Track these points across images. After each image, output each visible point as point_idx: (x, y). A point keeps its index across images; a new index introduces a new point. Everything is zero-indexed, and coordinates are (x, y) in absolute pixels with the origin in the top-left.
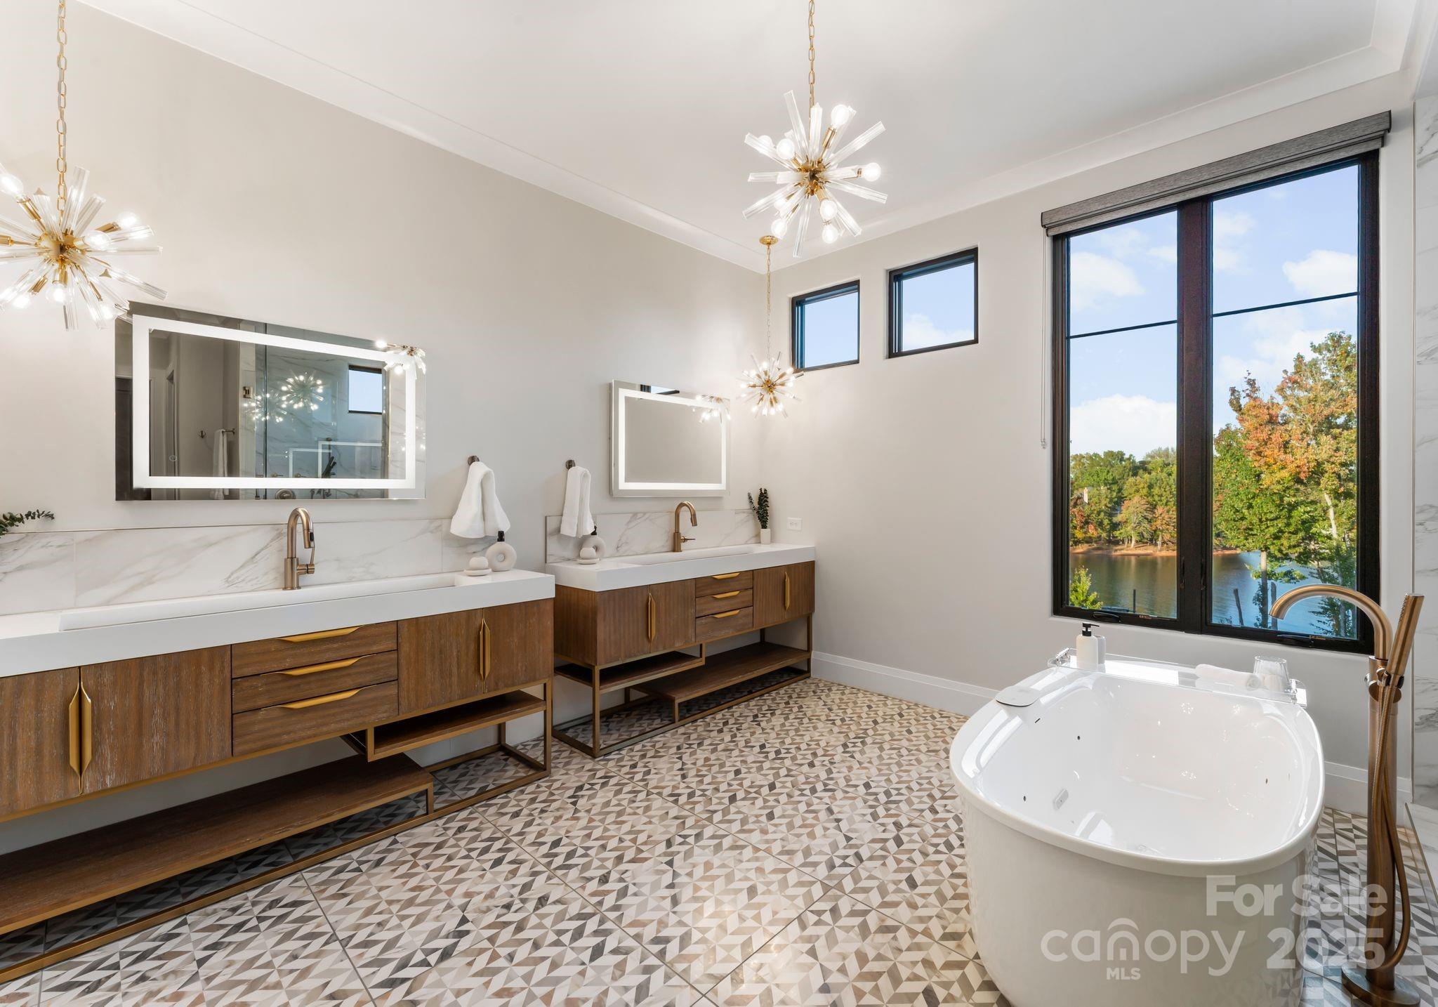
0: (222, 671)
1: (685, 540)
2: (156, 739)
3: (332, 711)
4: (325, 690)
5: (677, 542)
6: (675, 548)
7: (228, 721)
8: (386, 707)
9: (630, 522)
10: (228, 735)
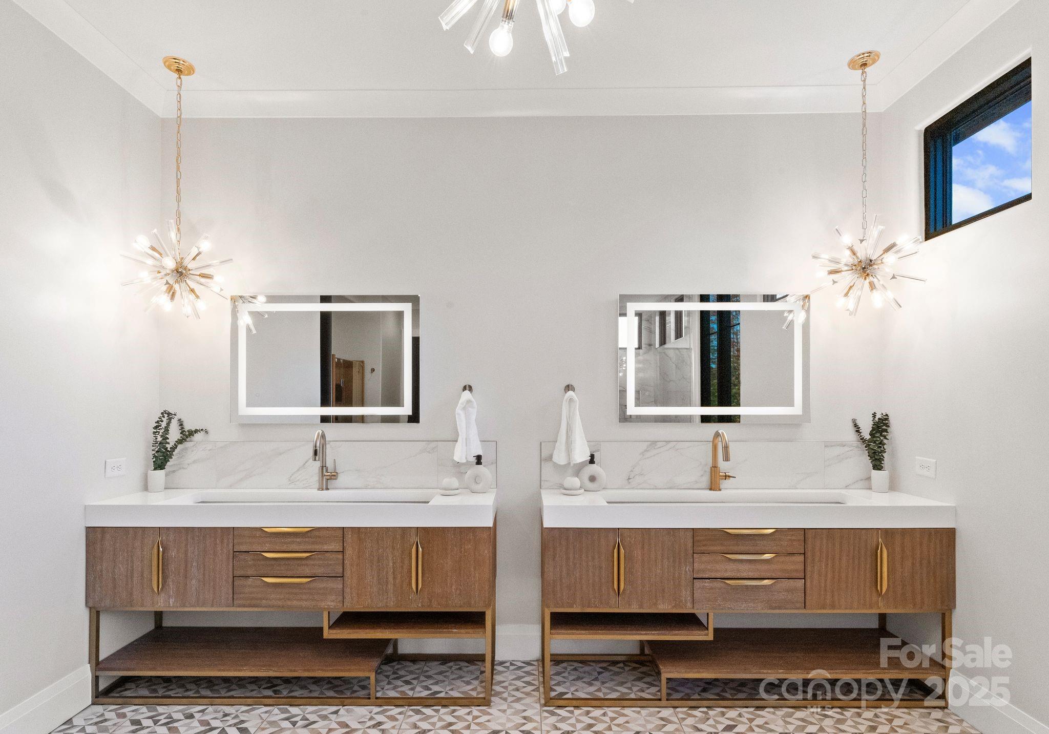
0: (228, 545)
1: (727, 477)
2: (194, 582)
3: (294, 591)
4: (289, 573)
5: (715, 480)
6: (713, 486)
7: (231, 580)
8: (333, 597)
9: (646, 451)
10: (231, 591)
